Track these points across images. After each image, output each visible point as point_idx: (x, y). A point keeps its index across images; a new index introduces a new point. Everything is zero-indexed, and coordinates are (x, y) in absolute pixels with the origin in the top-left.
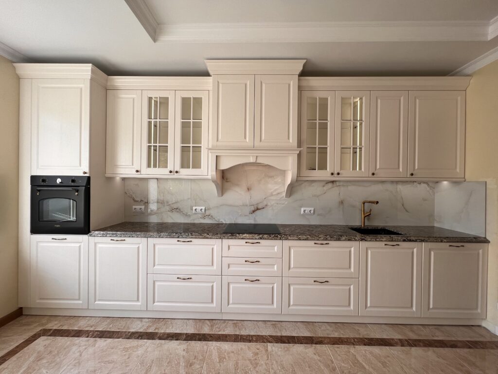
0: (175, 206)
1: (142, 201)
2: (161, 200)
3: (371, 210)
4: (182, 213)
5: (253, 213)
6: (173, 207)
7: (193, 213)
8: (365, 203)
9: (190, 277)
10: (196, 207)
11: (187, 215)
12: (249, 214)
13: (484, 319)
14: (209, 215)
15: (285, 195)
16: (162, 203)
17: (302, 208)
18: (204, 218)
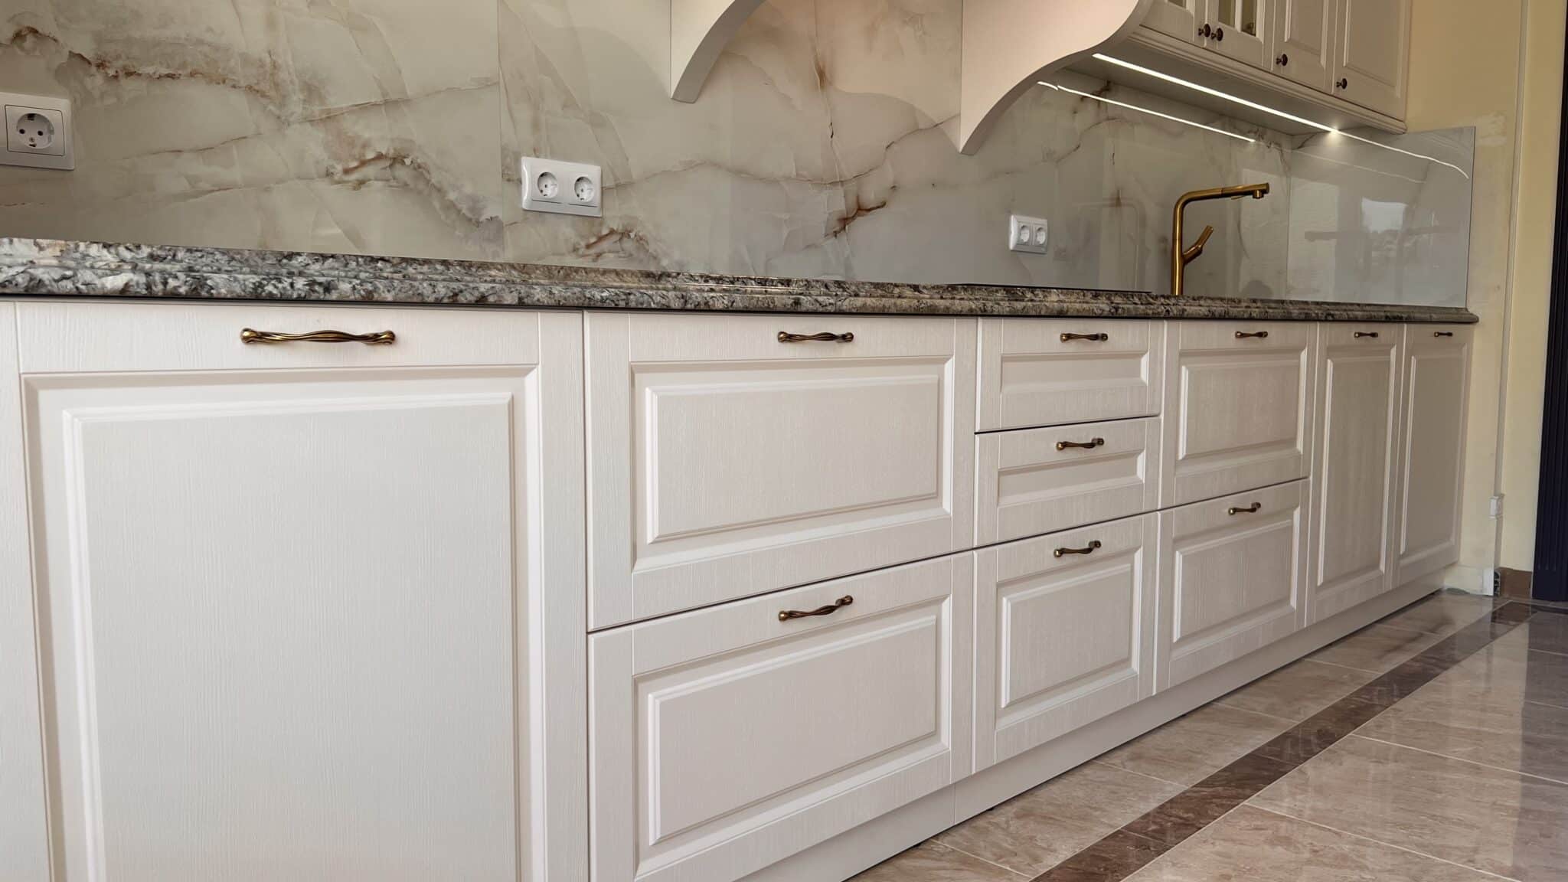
1: (30, 41)
2: (246, 59)
3: (1208, 232)
4: (437, 204)
5: (841, 230)
6: (365, 146)
7: (525, 205)
8: (1187, 206)
9: (844, 596)
10: (538, 157)
11: (478, 223)
12: (826, 235)
13: (1453, 564)
14: (625, 234)
15: (963, 136)
16: (263, 95)
17: (1012, 217)
18: (593, 252)
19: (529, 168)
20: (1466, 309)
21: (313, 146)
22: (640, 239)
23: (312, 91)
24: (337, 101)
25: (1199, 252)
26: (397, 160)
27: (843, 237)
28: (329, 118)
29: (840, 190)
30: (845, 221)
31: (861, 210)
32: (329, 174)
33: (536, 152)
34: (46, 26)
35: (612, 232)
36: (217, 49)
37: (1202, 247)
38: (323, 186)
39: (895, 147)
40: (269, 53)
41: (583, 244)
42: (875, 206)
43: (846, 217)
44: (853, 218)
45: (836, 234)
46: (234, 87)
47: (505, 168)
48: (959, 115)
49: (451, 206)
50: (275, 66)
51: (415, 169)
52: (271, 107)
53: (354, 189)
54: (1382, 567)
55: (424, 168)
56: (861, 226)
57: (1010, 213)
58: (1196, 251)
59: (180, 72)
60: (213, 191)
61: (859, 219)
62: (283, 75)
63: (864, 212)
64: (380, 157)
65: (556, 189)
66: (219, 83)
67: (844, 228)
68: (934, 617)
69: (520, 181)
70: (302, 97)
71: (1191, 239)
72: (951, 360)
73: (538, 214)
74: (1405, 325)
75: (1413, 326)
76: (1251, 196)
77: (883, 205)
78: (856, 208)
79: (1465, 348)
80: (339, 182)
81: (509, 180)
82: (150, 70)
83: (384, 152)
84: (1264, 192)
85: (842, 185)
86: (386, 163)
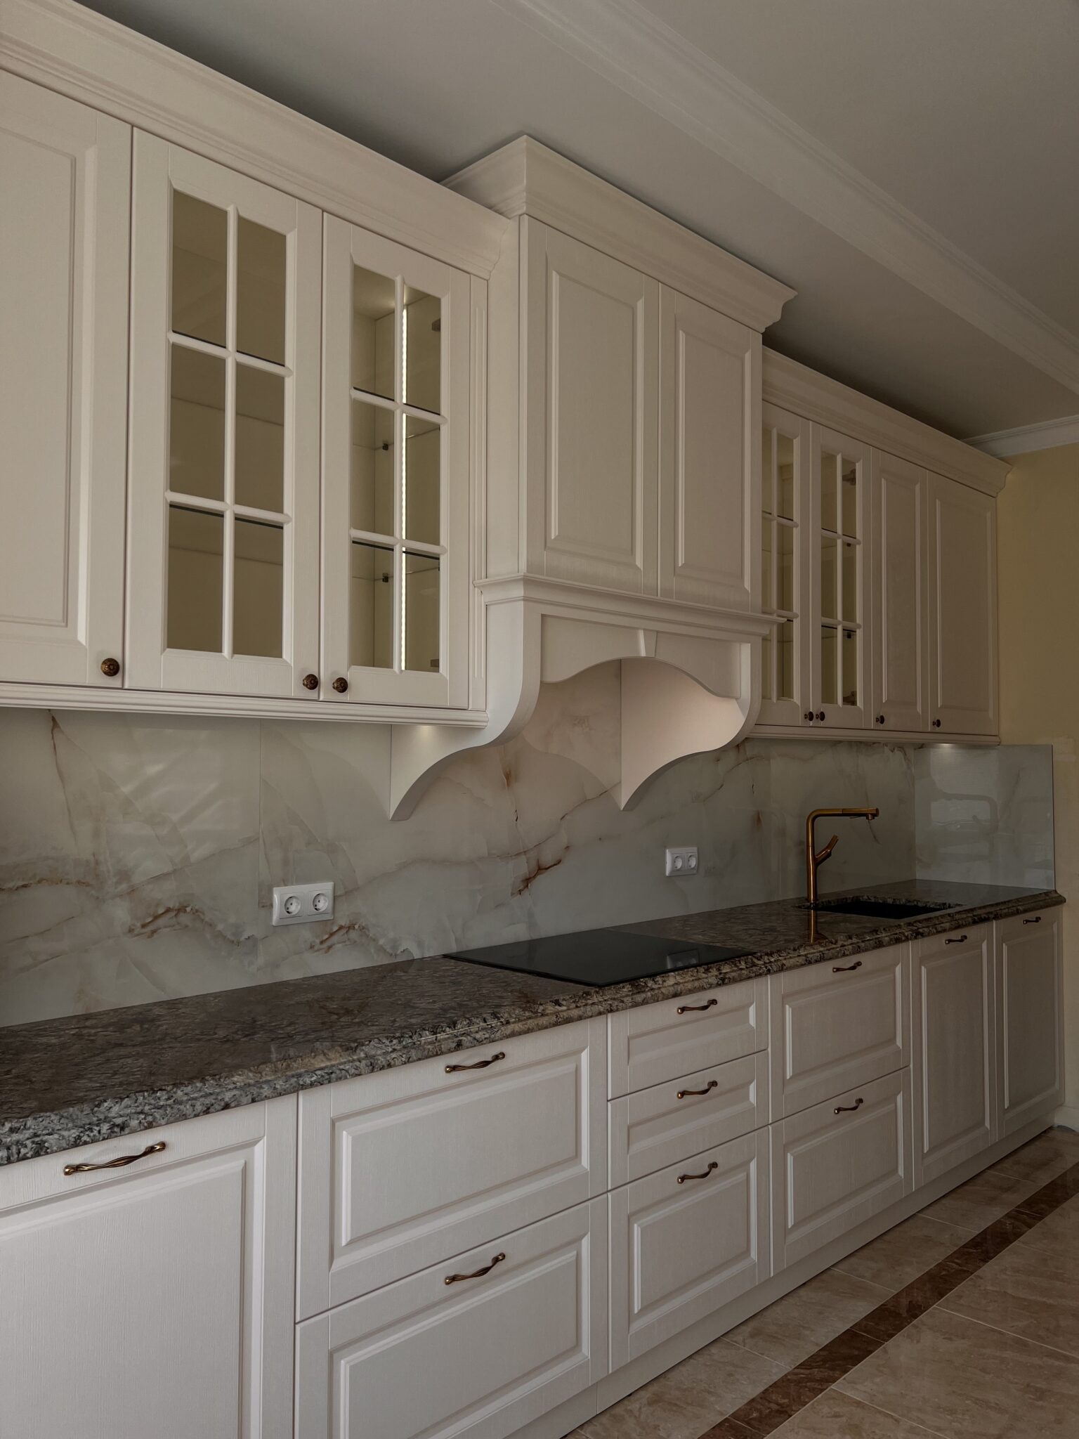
0: (166, 894)
2: (76, 863)
3: (834, 841)
4: (208, 936)
5: (525, 888)
6: (158, 905)
7: (274, 924)
8: (818, 818)
9: (498, 1254)
10: (286, 886)
11: (239, 943)
12: (512, 894)
13: (1061, 1105)
14: (350, 927)
15: (624, 798)
16: (88, 885)
17: (667, 851)
18: (325, 945)
19: (277, 897)
20: (1055, 891)
21: (121, 913)
22: (362, 928)
23: (124, 875)
24: (139, 878)
25: (829, 855)
26: (181, 910)
27: (526, 892)
28: (133, 891)
29: (523, 858)
30: (527, 881)
31: (541, 869)
32: (131, 931)
33: (285, 882)
35: (341, 928)
36: (57, 860)
37: (830, 852)
38: (129, 940)
39: (567, 817)
40: (94, 856)
41: (318, 941)
42: (553, 864)
43: (528, 876)
44: (534, 877)
45: (520, 892)
46: (68, 883)
47: (261, 898)
48: (621, 782)
49: (220, 935)
50: (97, 863)
51: (194, 913)
52: (93, 892)
53: (149, 937)
54: (987, 1124)
55: (201, 912)
56: (542, 881)
57: (665, 847)
58: (826, 855)
59: (31, 882)
60: (47, 960)
61: (539, 877)
62: (102, 868)
63: (544, 871)
64: (168, 910)
65: (299, 907)
66: (57, 884)
67: (527, 886)
68: (575, 1253)
69: (271, 905)
70: (114, 880)
71: (822, 844)
72: (586, 1050)
73: (284, 927)
74: (994, 922)
75: (1002, 921)
76: (865, 818)
77: (559, 862)
78: (537, 869)
79: (1055, 926)
80: (137, 935)
81: (263, 907)
82: (10, 885)
83: (171, 907)
84: (874, 815)
85: (525, 854)
86: (173, 914)
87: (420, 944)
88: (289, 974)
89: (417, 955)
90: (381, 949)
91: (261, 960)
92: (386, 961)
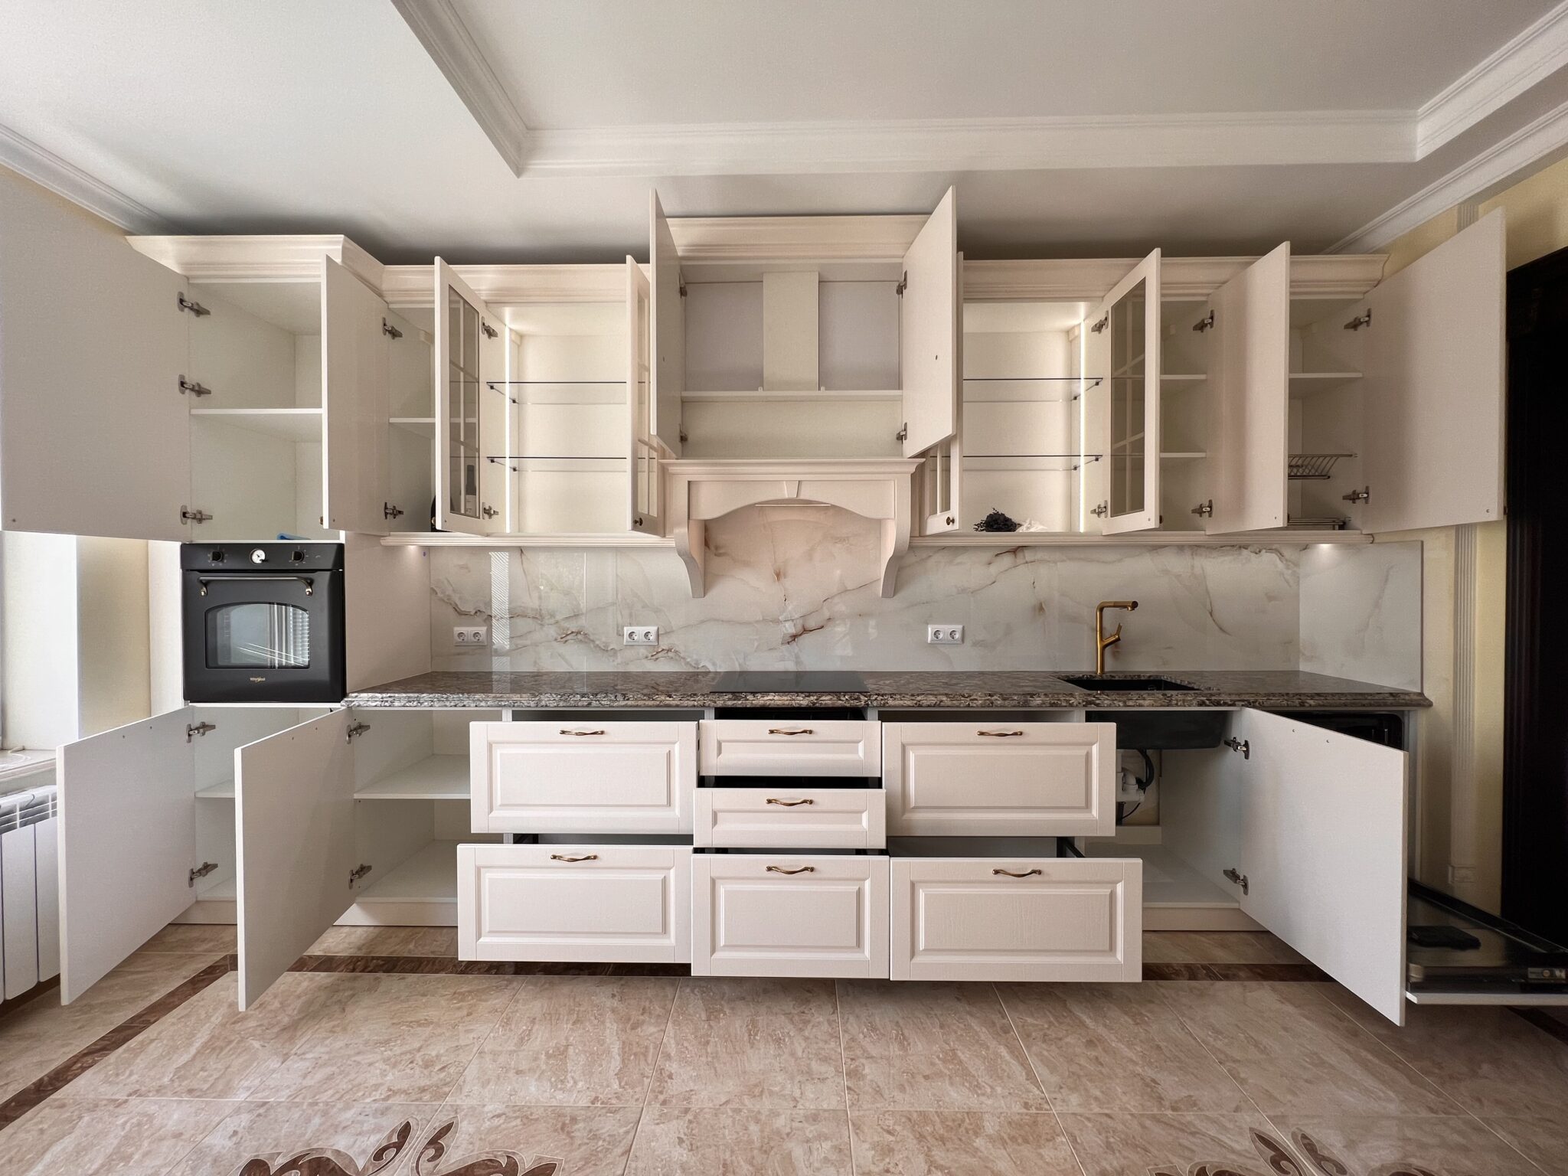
0: (573, 626)
1: (478, 613)
2: (532, 609)
4: (592, 646)
5: (794, 640)
6: (568, 629)
7: (625, 643)
11: (607, 651)
12: (782, 644)
14: (669, 650)
15: (881, 590)
16: (537, 619)
17: (928, 626)
18: (654, 657)
19: (627, 630)
20: (1421, 694)
21: (552, 632)
22: (676, 652)
23: (551, 615)
24: (559, 617)
25: (1116, 639)
26: (578, 633)
27: (794, 644)
28: (557, 622)
29: (791, 623)
30: (794, 637)
31: (806, 631)
32: (556, 640)
33: (630, 625)
34: (483, 609)
35: (663, 650)
36: (524, 607)
38: (555, 644)
39: (829, 600)
41: (650, 655)
42: (817, 628)
43: (796, 634)
44: (800, 635)
45: (789, 643)
46: (529, 617)
47: (618, 631)
48: (879, 579)
49: (598, 646)
50: (541, 610)
51: (584, 635)
52: (539, 622)
53: (564, 643)
55: (589, 635)
56: (807, 637)
57: (928, 624)
59: (514, 616)
60: (522, 648)
61: (803, 636)
62: (543, 612)
63: (809, 632)
64: (572, 632)
65: (637, 637)
66: (524, 617)
69: (624, 635)
70: (548, 618)
73: (630, 646)
76: (1130, 608)
77: (822, 627)
78: (804, 630)
80: (559, 642)
81: (619, 635)
83: (574, 631)
84: (1135, 607)
85: (793, 621)
86: (575, 634)
87: (714, 664)
88: (633, 668)
89: (712, 669)
90: (688, 663)
91: (619, 660)
92: (691, 670)
